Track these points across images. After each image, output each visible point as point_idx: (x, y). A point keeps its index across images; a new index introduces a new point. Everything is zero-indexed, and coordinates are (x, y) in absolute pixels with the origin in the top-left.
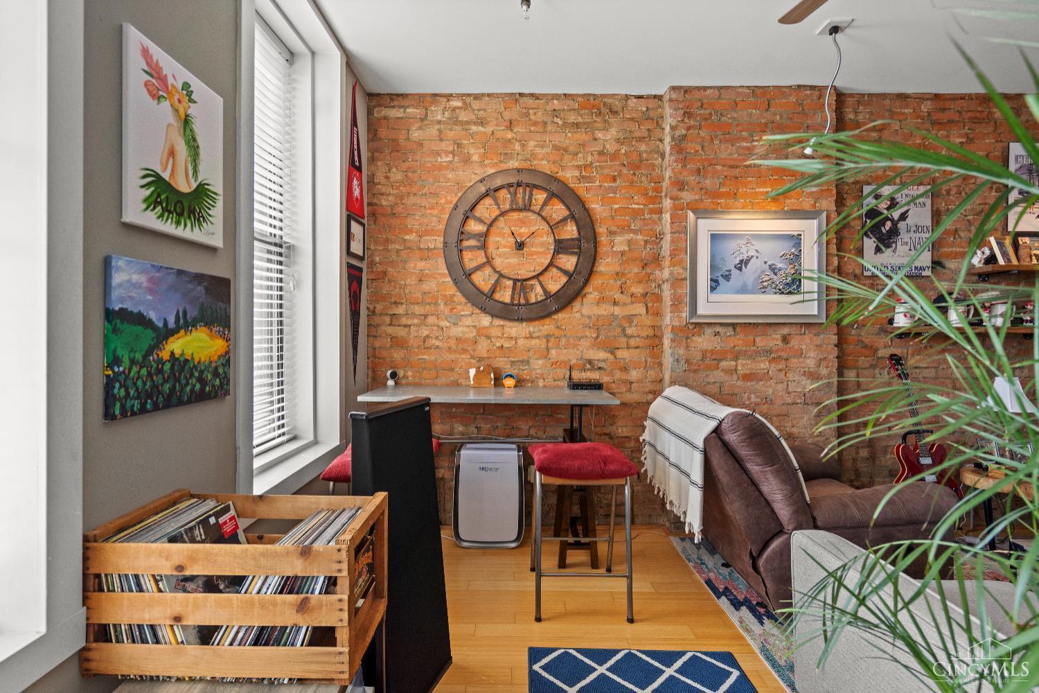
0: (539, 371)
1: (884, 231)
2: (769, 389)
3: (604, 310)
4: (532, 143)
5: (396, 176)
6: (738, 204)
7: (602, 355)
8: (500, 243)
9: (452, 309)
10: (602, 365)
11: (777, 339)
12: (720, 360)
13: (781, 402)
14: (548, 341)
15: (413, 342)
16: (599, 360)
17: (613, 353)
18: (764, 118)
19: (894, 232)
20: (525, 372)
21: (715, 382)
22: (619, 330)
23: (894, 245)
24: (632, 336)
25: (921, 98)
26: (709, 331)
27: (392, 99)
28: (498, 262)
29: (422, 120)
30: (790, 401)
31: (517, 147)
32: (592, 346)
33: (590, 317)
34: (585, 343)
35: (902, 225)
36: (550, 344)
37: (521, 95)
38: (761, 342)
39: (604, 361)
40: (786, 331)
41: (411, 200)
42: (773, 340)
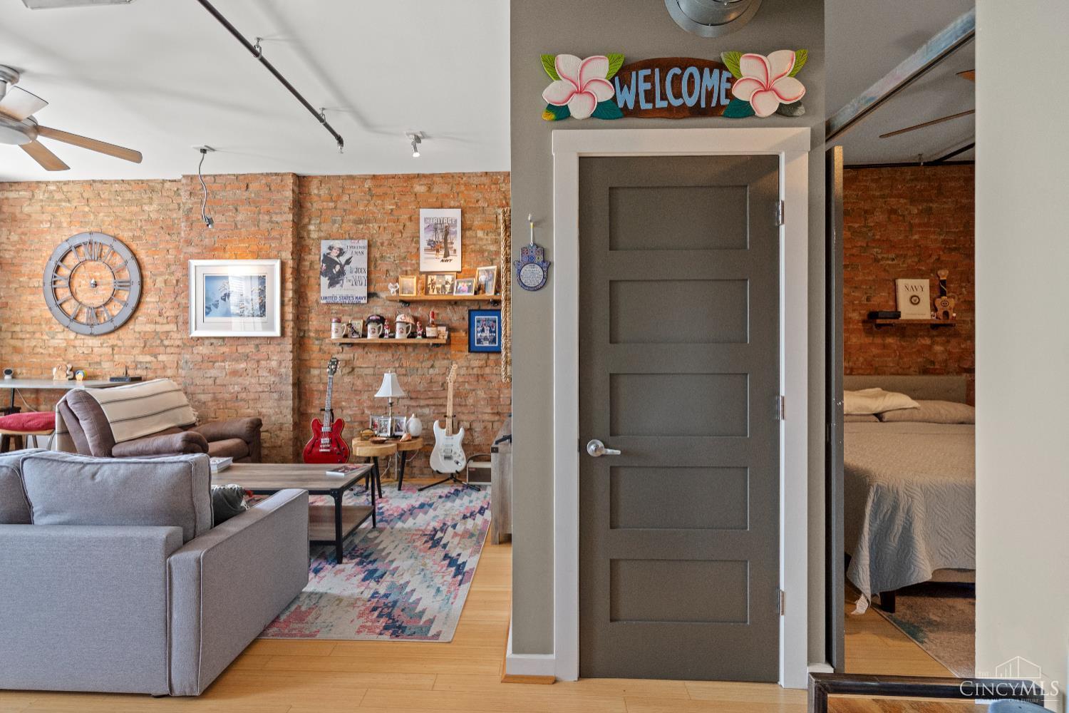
0: (106, 370)
1: (335, 272)
2: (247, 381)
3: (149, 328)
4: (101, 214)
5: (14, 237)
6: (227, 255)
7: (148, 358)
8: (81, 283)
9: (51, 328)
10: (148, 365)
11: (251, 348)
12: (214, 362)
13: (254, 391)
14: (113, 349)
15: (26, 351)
16: (146, 362)
17: (156, 358)
18: (244, 196)
19: (342, 273)
20: (98, 370)
21: (211, 377)
22: (159, 341)
23: (341, 282)
24: (168, 346)
25: (364, 178)
26: (207, 342)
27: (11, 186)
28: (80, 296)
29: (30, 199)
30: (260, 390)
31: (92, 217)
32: (143, 353)
33: (140, 333)
34: (136, 351)
35: (347, 268)
36: (115, 352)
37: (94, 181)
38: (241, 350)
39: (150, 362)
40: (257, 342)
41: (24, 254)
42: (250, 349)
